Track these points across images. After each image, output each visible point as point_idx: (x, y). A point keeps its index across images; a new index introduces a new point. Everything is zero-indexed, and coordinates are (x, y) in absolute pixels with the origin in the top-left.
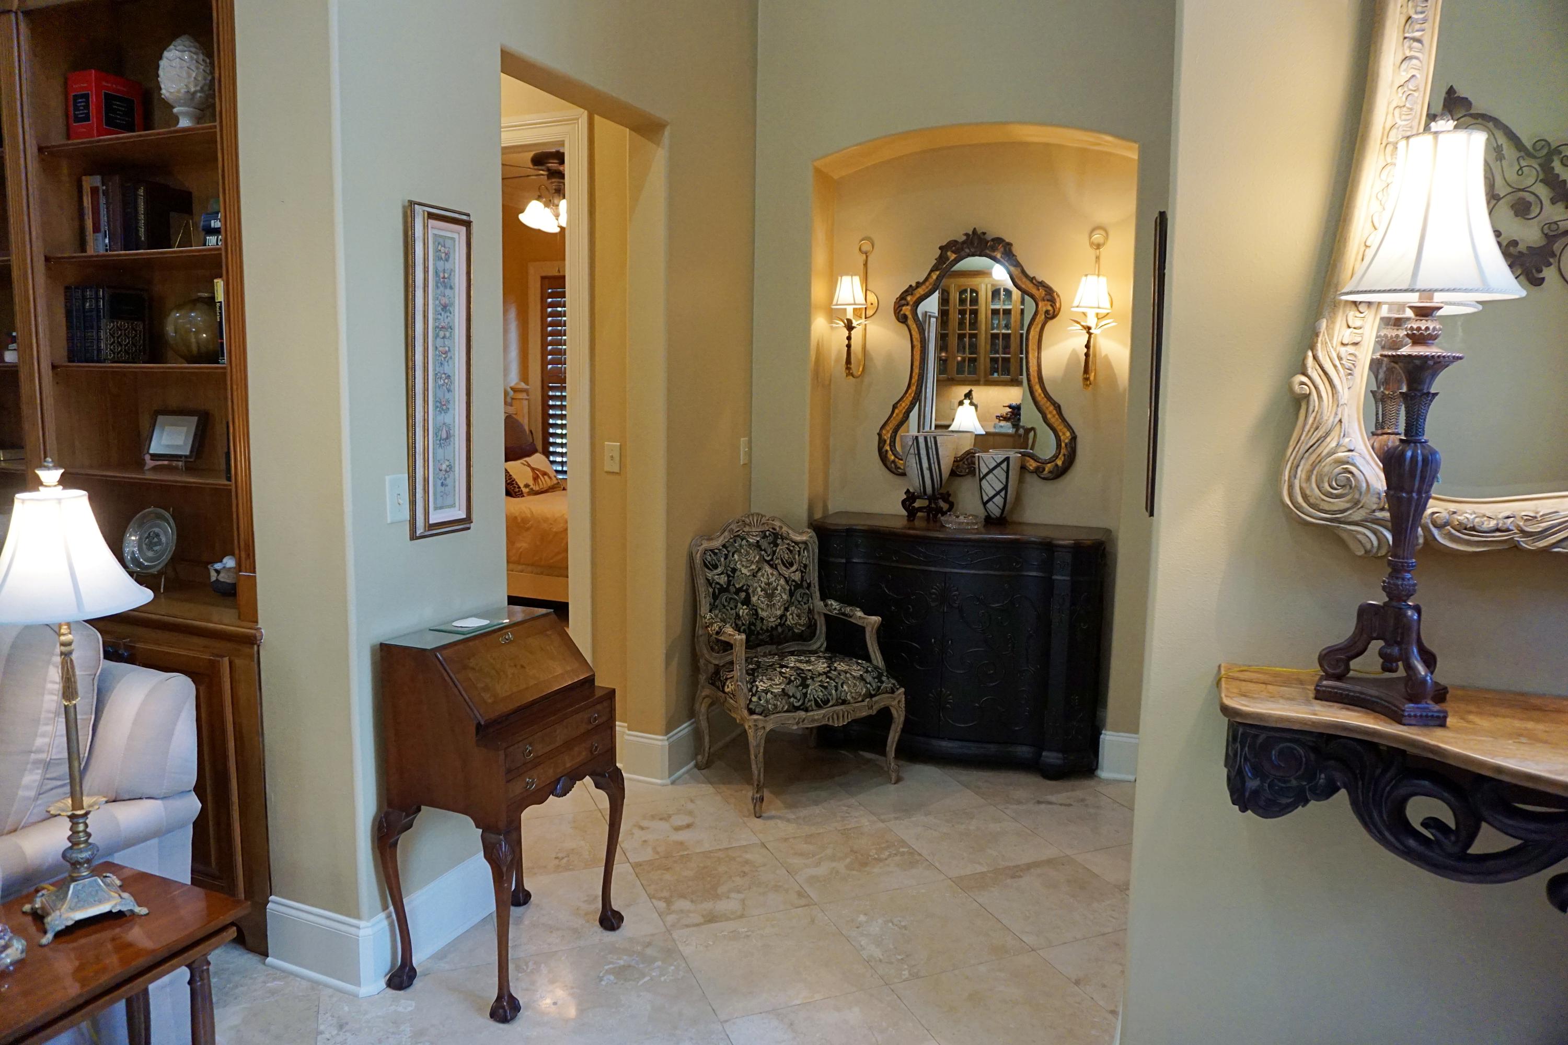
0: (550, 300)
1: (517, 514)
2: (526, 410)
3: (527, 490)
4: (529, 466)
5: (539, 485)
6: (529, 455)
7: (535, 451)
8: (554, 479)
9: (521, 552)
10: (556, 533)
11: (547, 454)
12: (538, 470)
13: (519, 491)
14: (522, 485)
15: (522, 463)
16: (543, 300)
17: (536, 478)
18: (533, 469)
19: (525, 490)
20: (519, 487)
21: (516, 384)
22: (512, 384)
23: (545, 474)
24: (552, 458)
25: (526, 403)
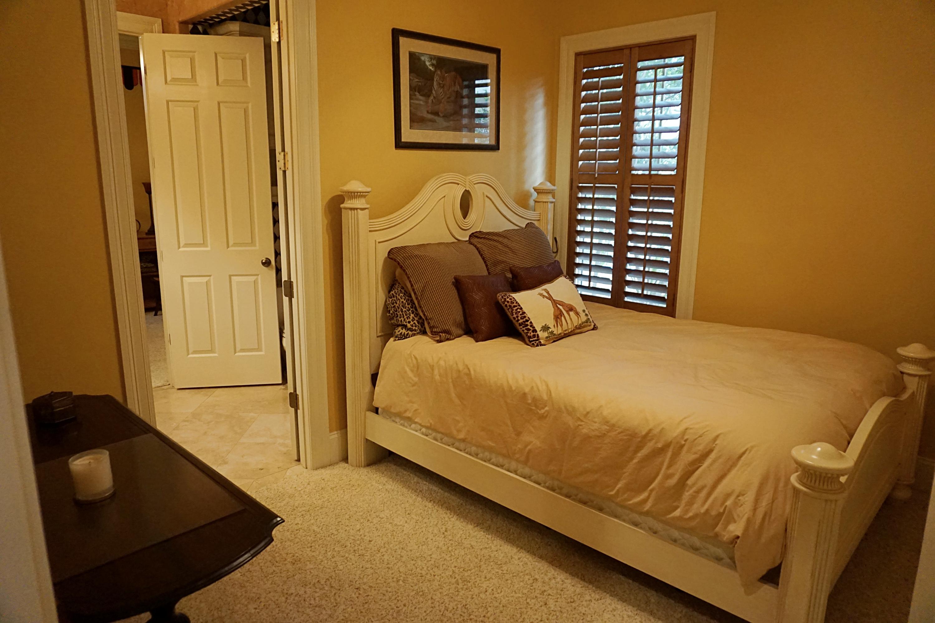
0: (584, 81)
1: (527, 390)
2: (550, 216)
3: (546, 334)
4: (550, 298)
5: (562, 325)
6: (550, 279)
7: (559, 274)
8: (582, 315)
9: (530, 451)
10: (587, 438)
11: (572, 276)
12: (562, 304)
13: (534, 336)
14: (538, 328)
15: (541, 295)
16: (576, 82)
17: (558, 317)
18: (555, 303)
19: (543, 335)
20: (535, 331)
21: (541, 184)
22: (537, 184)
23: (571, 309)
24: (577, 281)
25: (551, 206)
